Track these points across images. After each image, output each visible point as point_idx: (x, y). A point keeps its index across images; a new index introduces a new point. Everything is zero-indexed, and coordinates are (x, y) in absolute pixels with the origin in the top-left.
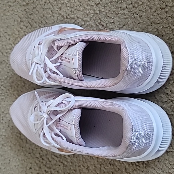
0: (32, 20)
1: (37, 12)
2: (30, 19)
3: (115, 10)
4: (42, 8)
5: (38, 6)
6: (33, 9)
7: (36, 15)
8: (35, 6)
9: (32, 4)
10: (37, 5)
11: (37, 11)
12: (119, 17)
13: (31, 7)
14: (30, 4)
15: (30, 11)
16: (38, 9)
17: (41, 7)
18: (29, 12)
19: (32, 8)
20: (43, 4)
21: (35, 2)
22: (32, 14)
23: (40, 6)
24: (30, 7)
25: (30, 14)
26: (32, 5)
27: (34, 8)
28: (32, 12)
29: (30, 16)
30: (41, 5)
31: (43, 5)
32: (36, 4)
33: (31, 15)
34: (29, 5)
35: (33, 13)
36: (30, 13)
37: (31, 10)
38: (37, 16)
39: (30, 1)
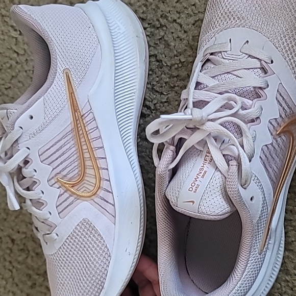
0: (12, 99)
1: (20, 85)
2: (6, 97)
3: (168, 80)
4: (29, 78)
5: (21, 74)
6: (11, 80)
7: (18, 89)
8: (14, 74)
9: (9, 70)
10: (19, 71)
11: (19, 82)
12: (176, 93)
13: (6, 76)
14: (5, 70)
15: (6, 83)
16: (21, 80)
17: (28, 76)
18: (3, 85)
19: (10, 77)
20: (30, 70)
21: (13, 66)
22: (10, 88)
23: (25, 74)
24: (4, 75)
25: (6, 89)
26: (8, 72)
27: (13, 76)
28: (9, 85)
29: (6, 92)
30: (26, 71)
31: (31, 72)
32: (17, 71)
33: (9, 90)
34: (3, 71)
35: (12, 87)
36: (6, 87)
37: (7, 81)
38: (20, 91)
39: (4, 65)
